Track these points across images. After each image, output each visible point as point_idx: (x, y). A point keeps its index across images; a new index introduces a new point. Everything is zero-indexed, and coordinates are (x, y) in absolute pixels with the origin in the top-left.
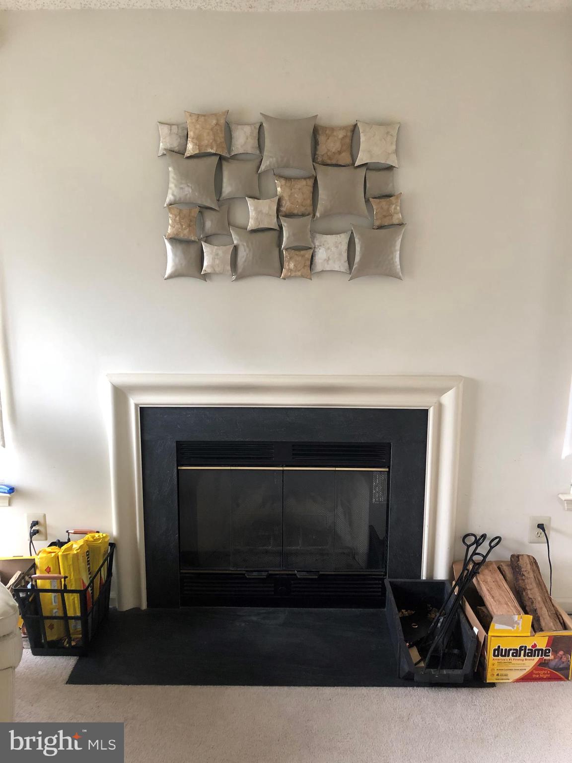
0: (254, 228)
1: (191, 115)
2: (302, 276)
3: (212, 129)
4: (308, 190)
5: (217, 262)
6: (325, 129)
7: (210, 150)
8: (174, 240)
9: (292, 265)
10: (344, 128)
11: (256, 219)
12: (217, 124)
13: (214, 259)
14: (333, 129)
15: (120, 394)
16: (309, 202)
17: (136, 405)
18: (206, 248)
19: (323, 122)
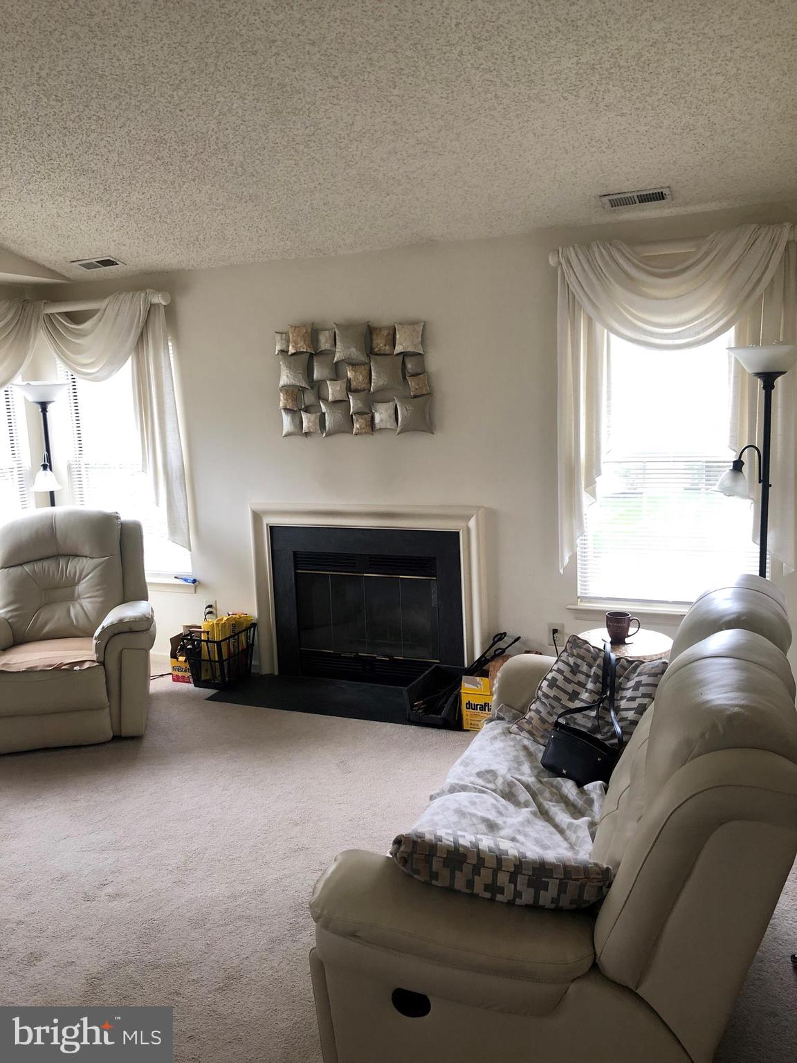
0: (333, 400)
1: (291, 326)
2: (366, 433)
3: (303, 336)
4: (365, 373)
5: (311, 424)
6: (375, 329)
7: (302, 350)
8: (286, 409)
9: (358, 426)
10: (388, 328)
11: (333, 394)
12: (306, 332)
13: (308, 422)
14: (380, 329)
15: (257, 517)
16: (367, 381)
17: (267, 524)
18: (304, 415)
19: (375, 325)
